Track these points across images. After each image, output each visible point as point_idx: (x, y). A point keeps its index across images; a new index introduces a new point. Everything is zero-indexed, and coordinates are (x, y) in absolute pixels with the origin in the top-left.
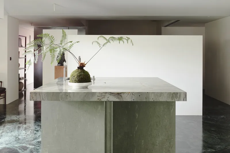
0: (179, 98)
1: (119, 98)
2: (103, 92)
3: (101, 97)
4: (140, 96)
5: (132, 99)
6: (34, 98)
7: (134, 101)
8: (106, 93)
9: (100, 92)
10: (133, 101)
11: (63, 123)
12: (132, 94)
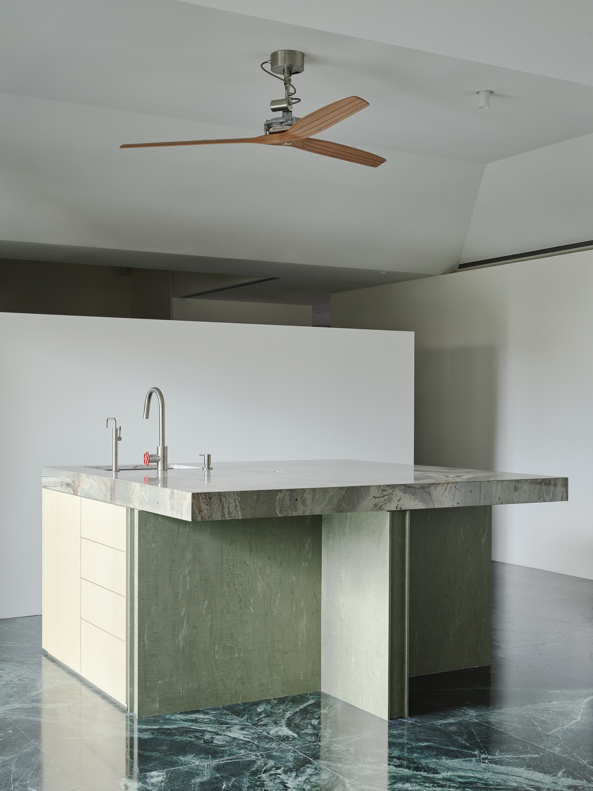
0: (553, 494)
1: (424, 501)
2: (388, 486)
3: (382, 499)
4: (471, 491)
5: (455, 501)
6: (205, 512)
7: (458, 506)
8: (394, 487)
9: (380, 486)
10: (456, 505)
11: (206, 602)
12: (453, 488)
